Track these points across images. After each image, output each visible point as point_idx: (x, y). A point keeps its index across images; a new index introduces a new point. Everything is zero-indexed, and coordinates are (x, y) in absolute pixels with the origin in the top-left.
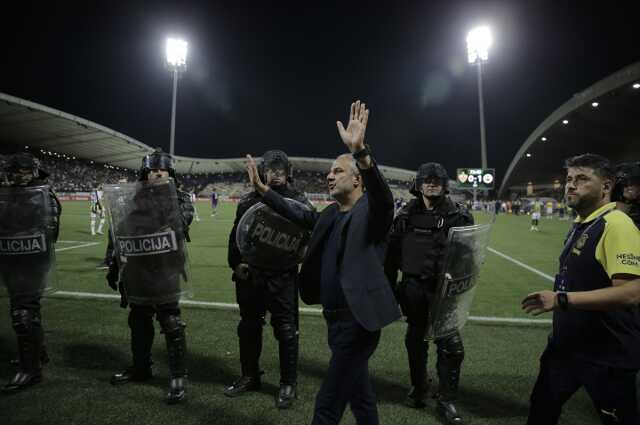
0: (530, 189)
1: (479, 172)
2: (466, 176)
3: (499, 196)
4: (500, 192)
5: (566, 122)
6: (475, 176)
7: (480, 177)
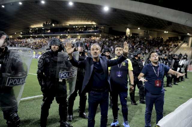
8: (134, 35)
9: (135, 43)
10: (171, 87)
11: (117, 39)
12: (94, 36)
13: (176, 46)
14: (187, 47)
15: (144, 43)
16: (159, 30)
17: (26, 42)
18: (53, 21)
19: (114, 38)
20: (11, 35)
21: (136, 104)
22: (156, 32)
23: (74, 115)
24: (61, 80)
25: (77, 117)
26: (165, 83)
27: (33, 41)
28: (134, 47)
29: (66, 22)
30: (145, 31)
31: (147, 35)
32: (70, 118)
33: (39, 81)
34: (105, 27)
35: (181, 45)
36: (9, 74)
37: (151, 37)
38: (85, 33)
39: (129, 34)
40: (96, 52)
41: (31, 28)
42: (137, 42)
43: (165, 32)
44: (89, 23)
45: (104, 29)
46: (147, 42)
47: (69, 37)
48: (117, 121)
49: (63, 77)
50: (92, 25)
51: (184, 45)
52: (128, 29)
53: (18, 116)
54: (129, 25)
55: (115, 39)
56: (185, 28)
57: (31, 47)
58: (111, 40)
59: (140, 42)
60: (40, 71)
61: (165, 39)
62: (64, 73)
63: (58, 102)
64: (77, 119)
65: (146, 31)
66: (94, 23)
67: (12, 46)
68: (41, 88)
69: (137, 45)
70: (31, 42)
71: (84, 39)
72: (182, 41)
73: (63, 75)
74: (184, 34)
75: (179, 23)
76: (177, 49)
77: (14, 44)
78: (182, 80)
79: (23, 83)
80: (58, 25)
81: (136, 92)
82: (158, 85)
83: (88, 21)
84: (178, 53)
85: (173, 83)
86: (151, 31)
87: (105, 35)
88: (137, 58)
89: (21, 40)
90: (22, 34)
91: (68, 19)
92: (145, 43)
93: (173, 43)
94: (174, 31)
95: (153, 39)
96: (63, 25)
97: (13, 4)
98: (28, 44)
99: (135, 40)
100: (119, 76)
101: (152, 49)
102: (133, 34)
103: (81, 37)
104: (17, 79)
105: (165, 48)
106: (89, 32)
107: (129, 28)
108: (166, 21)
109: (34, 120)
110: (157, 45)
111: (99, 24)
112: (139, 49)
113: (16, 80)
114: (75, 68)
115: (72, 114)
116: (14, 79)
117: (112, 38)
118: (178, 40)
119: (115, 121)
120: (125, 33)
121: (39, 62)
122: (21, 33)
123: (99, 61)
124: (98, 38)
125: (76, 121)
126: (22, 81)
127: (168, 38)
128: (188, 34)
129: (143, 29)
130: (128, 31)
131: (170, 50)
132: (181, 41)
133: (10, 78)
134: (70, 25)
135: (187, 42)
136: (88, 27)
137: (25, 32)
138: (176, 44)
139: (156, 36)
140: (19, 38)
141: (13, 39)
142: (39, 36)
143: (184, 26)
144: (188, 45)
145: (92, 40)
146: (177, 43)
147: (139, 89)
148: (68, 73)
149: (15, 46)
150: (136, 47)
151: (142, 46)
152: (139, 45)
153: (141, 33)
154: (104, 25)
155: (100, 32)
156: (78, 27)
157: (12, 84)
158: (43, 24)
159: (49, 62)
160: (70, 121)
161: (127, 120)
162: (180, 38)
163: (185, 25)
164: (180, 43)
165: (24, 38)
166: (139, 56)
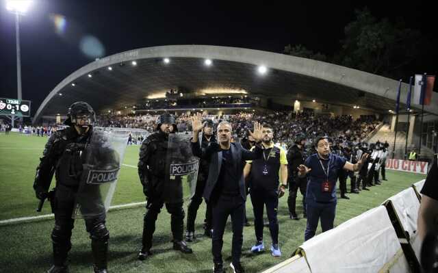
0: (58, 119)
1: (16, 102)
2: (4, 105)
3: (33, 122)
4: (34, 120)
5: (90, 76)
6: (13, 105)
7: (18, 106)
8: (307, 112)
9: (307, 124)
10: (358, 193)
11: (280, 117)
12: (244, 111)
13: (371, 129)
14: (389, 131)
15: (321, 124)
16: (345, 104)
17: (141, 121)
18: (181, 89)
19: (275, 115)
20: (119, 110)
21: (297, 219)
22: (341, 107)
23: (197, 232)
24: (172, 177)
25: (201, 236)
26: (349, 187)
27: (150, 119)
28: (307, 129)
29: (201, 90)
30: (323, 105)
31: (326, 111)
32: (189, 236)
33: (141, 178)
34: (260, 97)
35: (379, 128)
36: (92, 166)
37: (333, 115)
38: (231, 106)
39: (298, 109)
40: (224, 135)
41: (149, 100)
42: (312, 122)
43: (355, 107)
44: (237, 91)
45: (259, 102)
46: (326, 122)
47: (205, 113)
48: (261, 243)
49: (176, 172)
50: (242, 94)
51: (385, 128)
52: (297, 101)
53: (105, 228)
54: (298, 96)
55: (275, 118)
56: (385, 101)
57: (148, 128)
58: (270, 117)
59: (316, 122)
60: (142, 163)
61: (355, 117)
62: (177, 166)
63: (169, 212)
64: (201, 239)
65: (326, 105)
66: (244, 92)
67: (120, 127)
68: (144, 188)
69: (311, 126)
70: (148, 121)
71: (227, 116)
72: (381, 121)
73: (177, 169)
74: (383, 110)
75: (376, 93)
76: (374, 134)
77: (123, 124)
78: (376, 183)
79: (113, 180)
80: (189, 95)
81: (297, 199)
82: (326, 189)
83: (234, 89)
84: (374, 140)
85: (361, 188)
86: (333, 104)
87: (262, 110)
88: (299, 146)
89: (135, 118)
90: (135, 109)
91: (203, 86)
92: (324, 124)
93: (367, 124)
94: (368, 106)
95: (337, 118)
96: (197, 94)
97: (124, 65)
98: (143, 124)
99: (307, 119)
100: (266, 173)
101: (334, 134)
102: (304, 109)
103: (223, 114)
104: (104, 173)
105: (355, 133)
106: (236, 106)
107: (299, 100)
108: (356, 90)
109: (136, 236)
110: (342, 127)
111: (252, 93)
112: (315, 133)
113: (102, 175)
114: (195, 159)
115: (194, 231)
116: (98, 173)
117: (272, 115)
118: (375, 119)
119: (258, 244)
120: (292, 108)
121: (141, 149)
122: (134, 107)
123: (230, 149)
124: (249, 115)
125: (198, 241)
126: (112, 176)
127: (359, 117)
128: (390, 111)
129: (321, 102)
130: (297, 104)
131: (363, 135)
132: (379, 122)
133: (94, 171)
134: (207, 94)
135: (389, 124)
136: (235, 98)
137: (140, 105)
138: (372, 126)
139: (340, 113)
140: (131, 115)
141: (122, 116)
142: (159, 112)
143: (383, 98)
144: (390, 128)
145: (240, 118)
146: (373, 124)
147: (302, 196)
148: (185, 166)
149: (125, 127)
150: (310, 129)
151: (319, 129)
152: (314, 126)
153: (317, 109)
154: (260, 95)
155: (253, 105)
156: (219, 98)
157: (95, 180)
158: (165, 94)
159: (156, 150)
160: (189, 241)
161: (277, 243)
162: (377, 117)
163: (385, 96)
164: (378, 124)
165: (138, 114)
166: (302, 143)
